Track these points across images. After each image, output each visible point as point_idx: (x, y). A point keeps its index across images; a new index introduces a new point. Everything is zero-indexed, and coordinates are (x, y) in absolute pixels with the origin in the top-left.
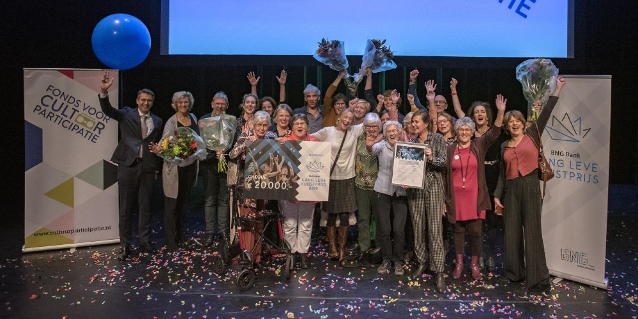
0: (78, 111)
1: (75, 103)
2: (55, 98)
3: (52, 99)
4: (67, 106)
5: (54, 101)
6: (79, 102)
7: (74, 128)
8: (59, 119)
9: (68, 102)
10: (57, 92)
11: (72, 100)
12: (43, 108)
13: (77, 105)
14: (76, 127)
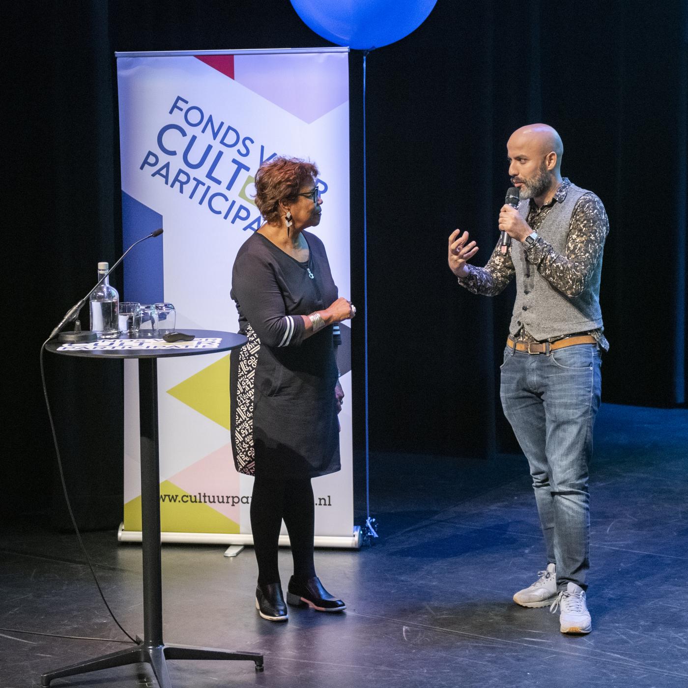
0: (248, 169)
1: (240, 146)
2: (190, 131)
3: (184, 134)
4: (220, 154)
5: (188, 139)
6: (248, 142)
7: (237, 216)
8: (201, 189)
9: (222, 142)
10: (194, 117)
11: (231, 138)
12: (164, 159)
13: (244, 151)
14: (243, 214)
